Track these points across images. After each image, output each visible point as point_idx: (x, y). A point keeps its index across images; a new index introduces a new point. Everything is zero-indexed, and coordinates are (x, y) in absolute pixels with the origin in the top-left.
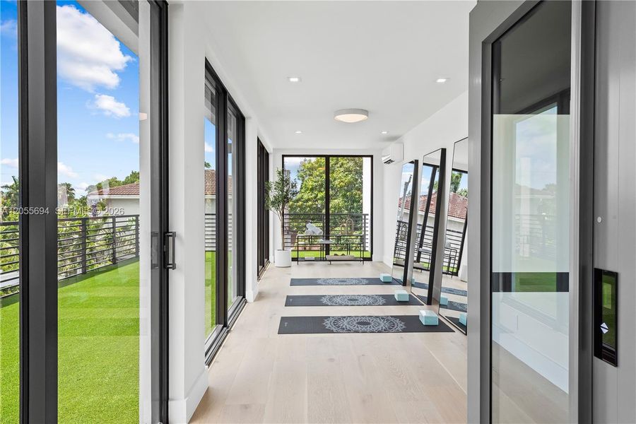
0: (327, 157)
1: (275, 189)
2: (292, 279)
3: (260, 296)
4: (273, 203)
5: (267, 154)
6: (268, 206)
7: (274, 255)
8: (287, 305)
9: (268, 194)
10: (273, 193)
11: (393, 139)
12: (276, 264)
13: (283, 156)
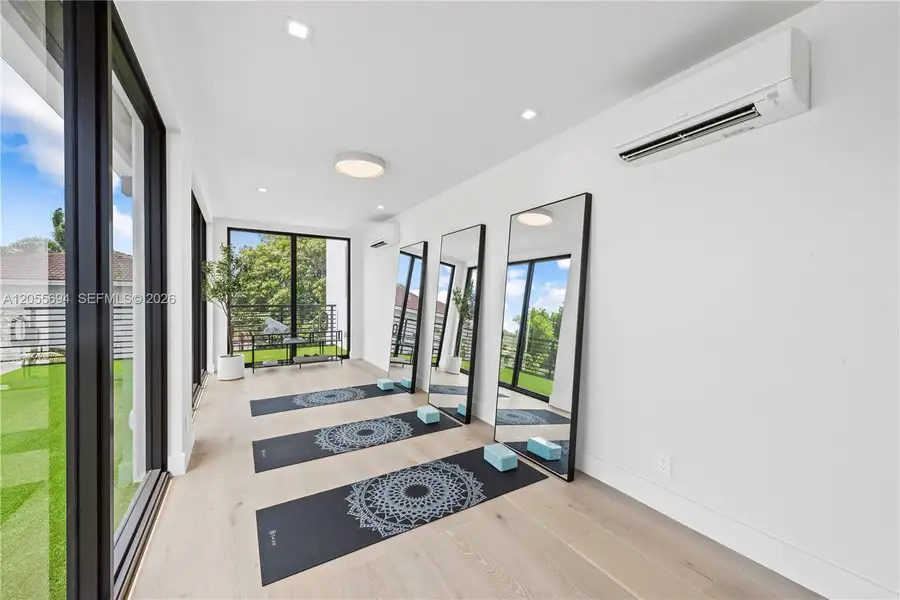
0: (294, 236)
1: (218, 271)
2: (253, 403)
3: (200, 455)
4: (214, 292)
5: (204, 224)
6: (205, 296)
7: (215, 362)
8: (259, 468)
9: (205, 278)
10: (213, 278)
11: (383, 218)
12: (220, 376)
13: (229, 229)
